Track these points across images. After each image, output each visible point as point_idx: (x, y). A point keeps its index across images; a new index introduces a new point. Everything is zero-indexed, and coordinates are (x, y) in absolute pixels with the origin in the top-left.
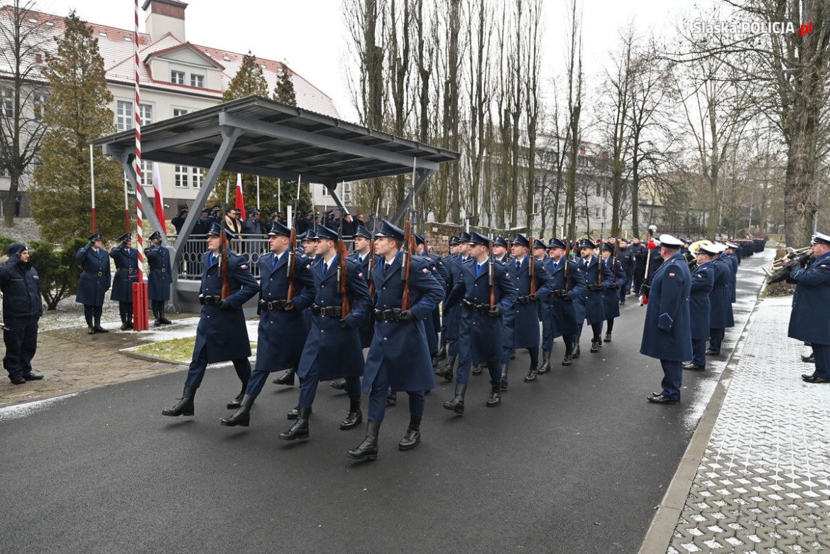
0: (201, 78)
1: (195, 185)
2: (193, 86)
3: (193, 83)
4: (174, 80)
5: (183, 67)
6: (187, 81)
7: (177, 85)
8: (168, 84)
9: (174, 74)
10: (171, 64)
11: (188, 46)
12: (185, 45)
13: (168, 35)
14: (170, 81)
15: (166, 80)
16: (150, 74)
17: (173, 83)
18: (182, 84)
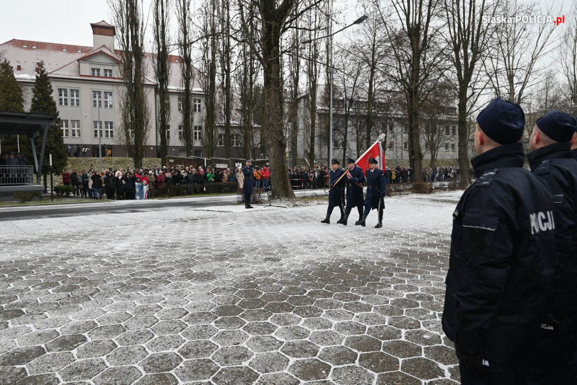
0: (110, 71)
1: (107, 136)
2: (106, 77)
3: (106, 75)
4: (94, 74)
5: (99, 65)
6: (102, 74)
7: (96, 77)
8: (90, 76)
9: (93, 70)
10: (91, 65)
11: (101, 53)
12: (99, 52)
13: (102, 47)
14: (91, 75)
15: (89, 75)
16: (79, 72)
17: (93, 76)
18: (99, 76)
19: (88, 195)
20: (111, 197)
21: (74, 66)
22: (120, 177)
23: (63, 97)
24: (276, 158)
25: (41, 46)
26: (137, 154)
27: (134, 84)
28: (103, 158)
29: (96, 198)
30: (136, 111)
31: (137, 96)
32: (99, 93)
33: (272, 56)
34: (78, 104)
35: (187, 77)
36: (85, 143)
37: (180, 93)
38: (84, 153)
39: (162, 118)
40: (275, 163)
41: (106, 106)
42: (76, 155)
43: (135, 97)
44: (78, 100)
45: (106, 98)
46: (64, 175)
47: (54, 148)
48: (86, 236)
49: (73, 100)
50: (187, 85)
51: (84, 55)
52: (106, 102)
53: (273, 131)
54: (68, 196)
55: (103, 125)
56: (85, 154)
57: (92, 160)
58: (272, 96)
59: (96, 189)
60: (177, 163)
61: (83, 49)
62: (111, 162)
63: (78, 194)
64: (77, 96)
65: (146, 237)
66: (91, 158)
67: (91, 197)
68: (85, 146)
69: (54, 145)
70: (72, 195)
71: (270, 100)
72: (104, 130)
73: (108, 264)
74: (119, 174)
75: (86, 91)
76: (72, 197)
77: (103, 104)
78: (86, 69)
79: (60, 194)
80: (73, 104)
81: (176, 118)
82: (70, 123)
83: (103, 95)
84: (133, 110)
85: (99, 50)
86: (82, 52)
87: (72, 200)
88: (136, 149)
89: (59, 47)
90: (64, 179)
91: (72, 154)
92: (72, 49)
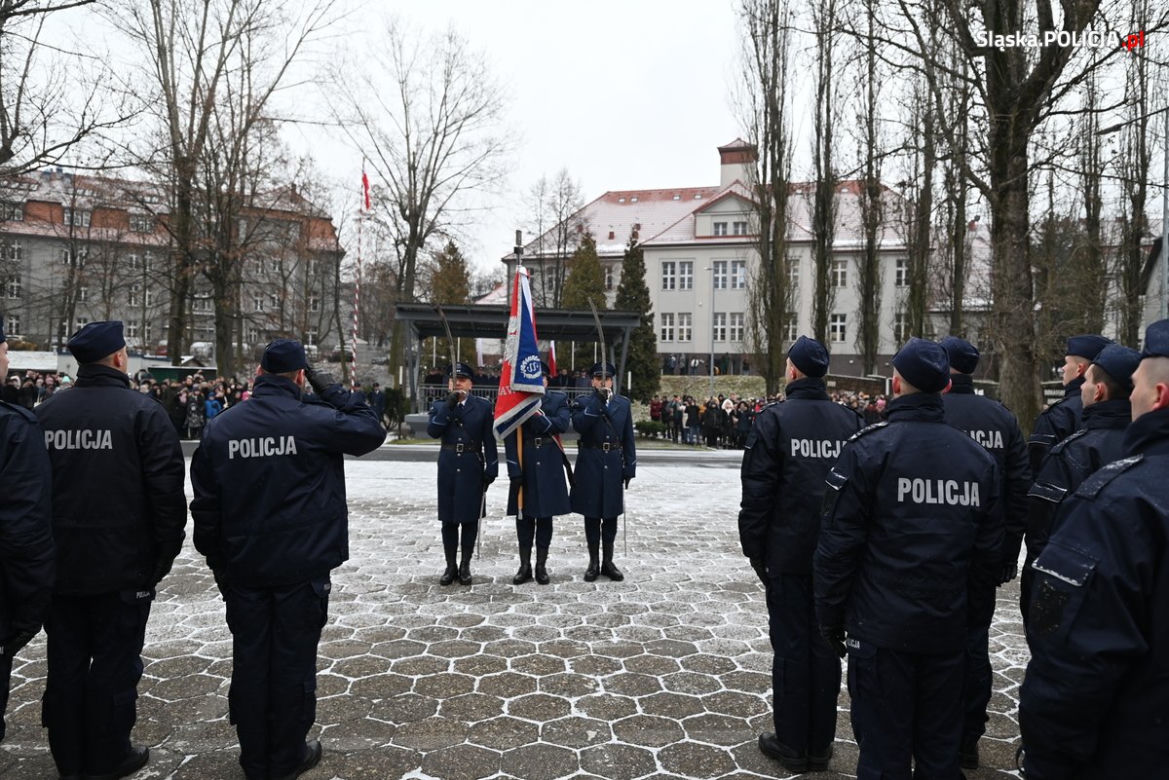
0: (744, 224)
1: (733, 338)
2: (736, 236)
3: (736, 232)
4: (717, 232)
5: (727, 217)
6: (730, 231)
7: (720, 237)
8: (711, 237)
9: (717, 225)
10: (714, 217)
11: (731, 195)
12: (727, 194)
13: (734, 183)
14: (713, 234)
15: (709, 234)
16: (695, 231)
17: (716, 236)
18: (725, 236)
19: (680, 438)
20: (712, 444)
21: (688, 223)
22: (729, 411)
23: (669, 276)
24: (1015, 380)
25: (644, 196)
26: (771, 370)
27: (773, 242)
28: (722, 378)
29: (691, 444)
30: (772, 295)
31: (775, 267)
32: (724, 263)
33: (1009, 176)
34: (690, 286)
35: (872, 222)
36: (698, 350)
37: (858, 251)
38: (695, 368)
39: (819, 304)
40: (1013, 392)
41: (734, 286)
42: (684, 372)
43: (773, 271)
44: (690, 280)
45: (735, 271)
46: (653, 404)
47: (642, 362)
48: (639, 490)
49: (683, 280)
50: (871, 239)
51: (704, 202)
52: (735, 279)
53: (1010, 326)
54: (654, 439)
55: (728, 319)
56: (695, 371)
57: (704, 381)
58: (1008, 255)
59: (691, 430)
60: (841, 389)
61: (704, 192)
62: (734, 384)
63: (669, 437)
64: (690, 272)
65: (714, 500)
66: (702, 377)
67: (684, 442)
68: (695, 356)
69: (643, 357)
70: (661, 437)
71: (1002, 265)
72: (728, 328)
73: (641, 523)
74: (728, 406)
75: (703, 261)
76: (659, 440)
77: (729, 283)
78: (706, 226)
79: (644, 434)
80: (682, 286)
81: (847, 299)
82: (676, 318)
83: (729, 267)
84: (768, 294)
85: (728, 191)
86: (703, 196)
87: (660, 445)
88: (771, 362)
89: (668, 195)
90: (653, 411)
91: (677, 369)
92: (686, 194)
